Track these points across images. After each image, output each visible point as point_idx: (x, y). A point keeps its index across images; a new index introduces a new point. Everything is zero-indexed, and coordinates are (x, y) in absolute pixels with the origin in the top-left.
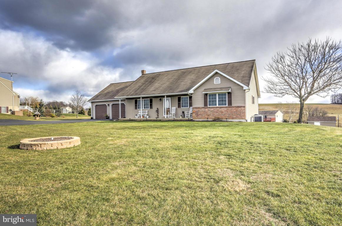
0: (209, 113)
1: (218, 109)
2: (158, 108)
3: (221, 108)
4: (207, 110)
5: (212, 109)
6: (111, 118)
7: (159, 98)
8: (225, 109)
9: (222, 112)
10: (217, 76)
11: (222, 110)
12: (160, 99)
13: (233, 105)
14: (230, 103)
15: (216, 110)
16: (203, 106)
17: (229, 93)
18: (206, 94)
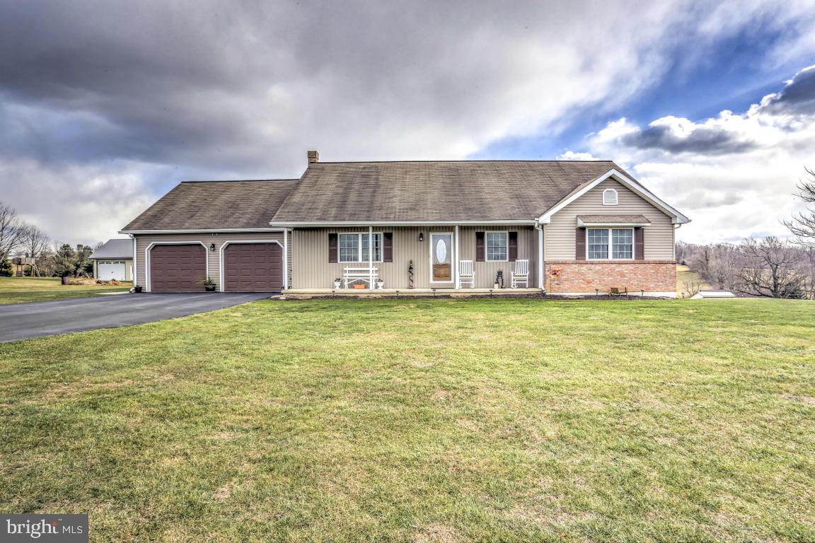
0: (590, 276)
1: (613, 266)
2: (413, 259)
3: (620, 263)
4: (584, 268)
5: (598, 267)
6: (222, 288)
7: (417, 234)
8: (631, 267)
9: (623, 275)
10: (610, 187)
11: (624, 268)
12: (421, 235)
13: (646, 258)
14: (640, 252)
15: (607, 268)
16: (571, 257)
17: (637, 229)
18: (583, 229)
